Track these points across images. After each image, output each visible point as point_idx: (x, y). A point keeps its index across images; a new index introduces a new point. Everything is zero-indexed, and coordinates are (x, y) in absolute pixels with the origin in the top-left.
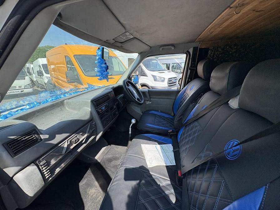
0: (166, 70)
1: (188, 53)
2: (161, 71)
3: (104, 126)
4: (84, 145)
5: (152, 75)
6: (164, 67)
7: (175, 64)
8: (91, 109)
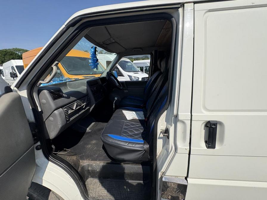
0: (140, 72)
1: (151, 54)
2: (135, 72)
3: (96, 100)
4: (84, 111)
5: (128, 75)
6: (139, 69)
7: (148, 68)
8: (87, 87)
